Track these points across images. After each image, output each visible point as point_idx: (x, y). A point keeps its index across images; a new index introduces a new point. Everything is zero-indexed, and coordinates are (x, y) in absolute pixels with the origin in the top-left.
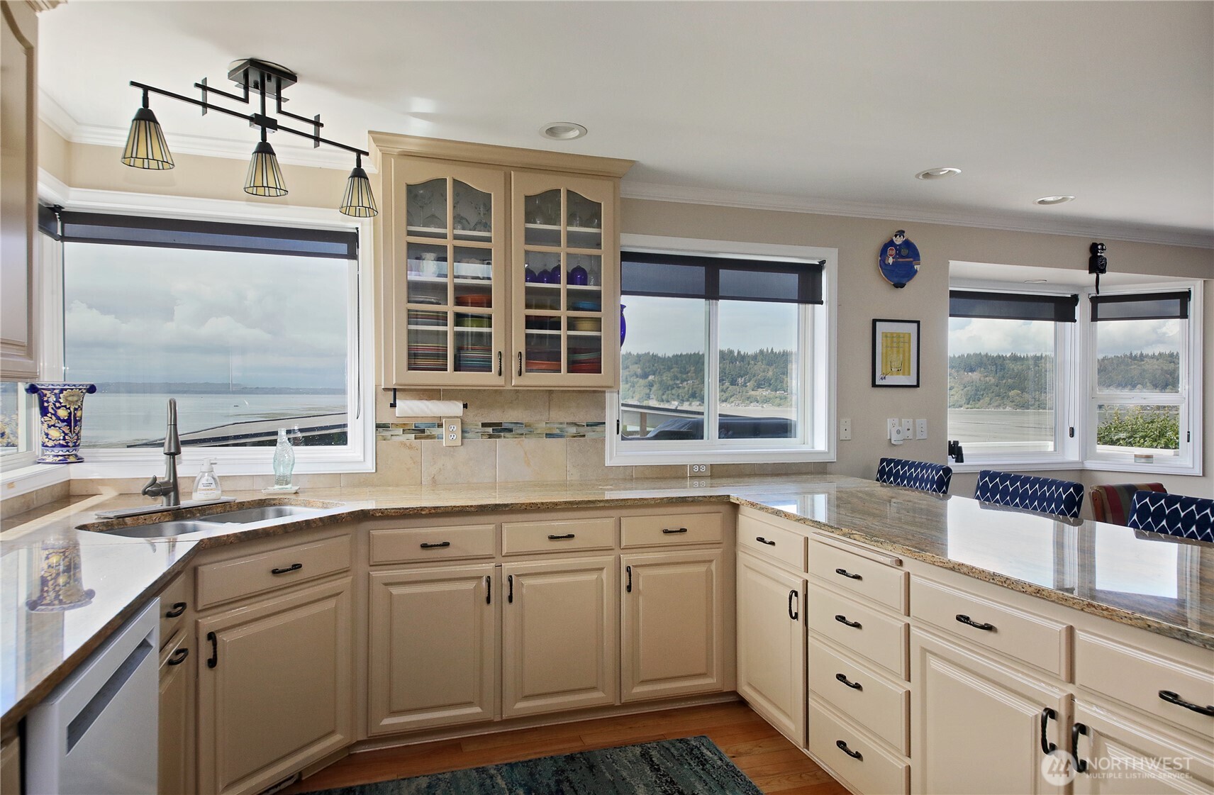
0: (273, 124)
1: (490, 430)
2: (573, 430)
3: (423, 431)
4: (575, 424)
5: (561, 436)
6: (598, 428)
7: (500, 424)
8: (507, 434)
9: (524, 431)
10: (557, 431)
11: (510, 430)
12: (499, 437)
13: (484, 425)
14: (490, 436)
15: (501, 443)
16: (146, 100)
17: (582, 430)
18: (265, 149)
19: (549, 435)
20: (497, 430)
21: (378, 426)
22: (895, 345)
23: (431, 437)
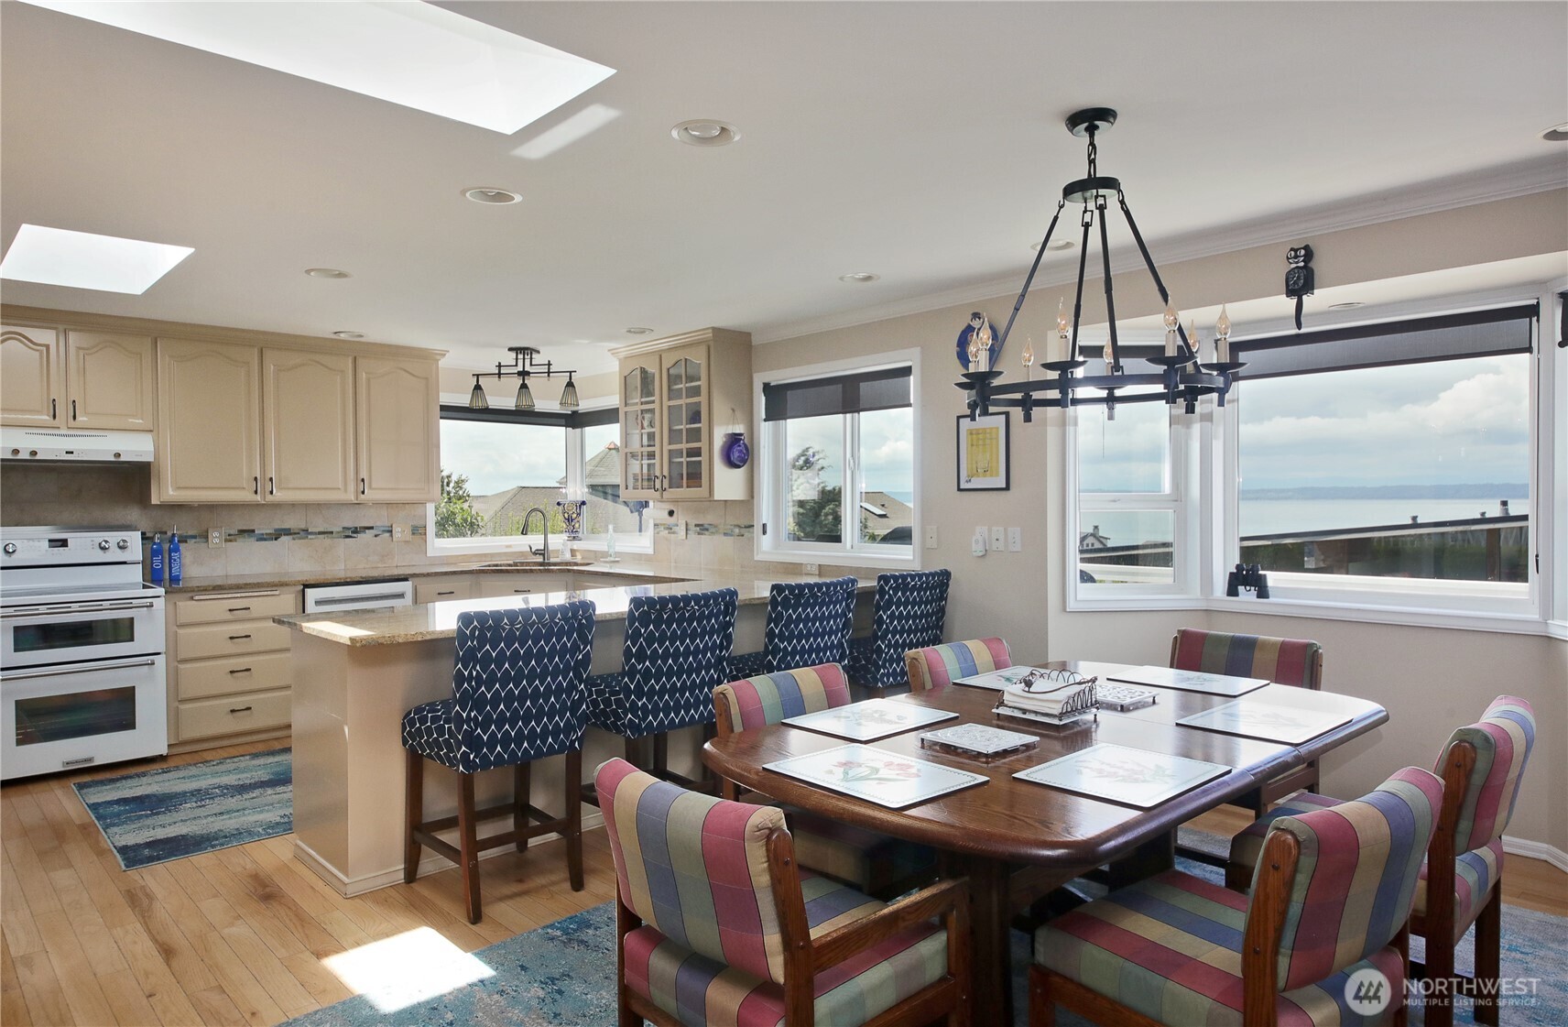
0: (528, 373)
1: (698, 528)
2: (737, 530)
3: (671, 529)
4: (739, 527)
5: (732, 535)
6: (751, 529)
7: (702, 525)
8: (706, 532)
9: (713, 530)
10: (729, 532)
11: (707, 530)
12: (702, 534)
13: (696, 525)
14: (699, 534)
15: (705, 538)
16: (478, 381)
17: (743, 531)
18: (524, 386)
19: (725, 534)
20: (702, 529)
21: (655, 525)
22: (981, 442)
23: (674, 533)
